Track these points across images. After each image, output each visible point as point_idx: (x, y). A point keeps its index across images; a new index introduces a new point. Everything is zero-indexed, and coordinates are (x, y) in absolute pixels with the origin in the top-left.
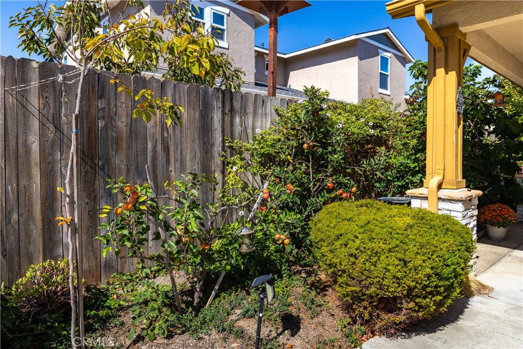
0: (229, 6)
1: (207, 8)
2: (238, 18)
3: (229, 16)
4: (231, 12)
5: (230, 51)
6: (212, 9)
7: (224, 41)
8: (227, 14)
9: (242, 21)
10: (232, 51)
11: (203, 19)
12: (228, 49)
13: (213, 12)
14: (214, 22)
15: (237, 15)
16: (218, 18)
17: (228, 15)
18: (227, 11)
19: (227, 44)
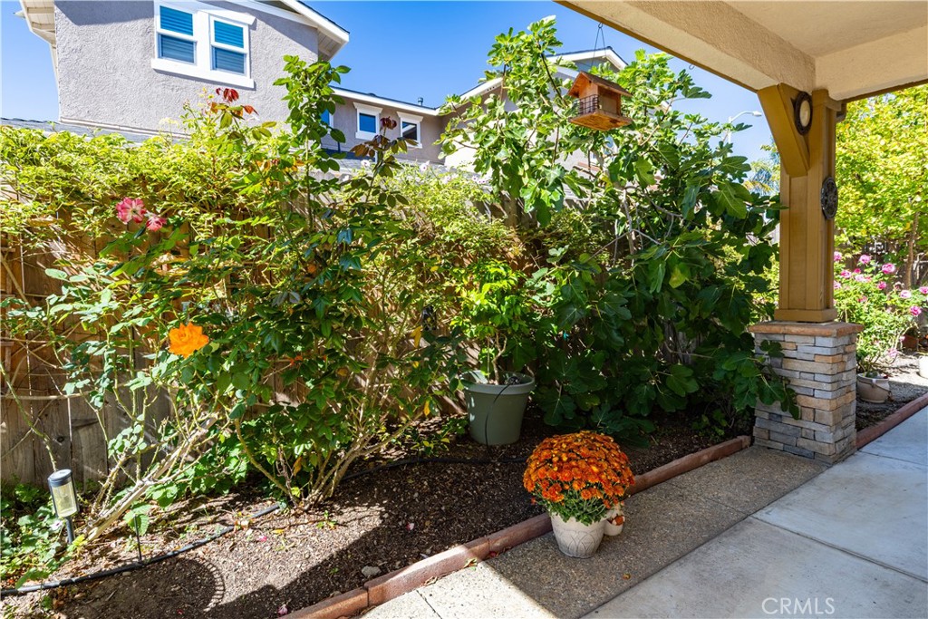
0: (253, 10)
1: (199, 13)
2: (277, 33)
3: (255, 29)
4: (259, 22)
5: (259, 93)
6: (210, 14)
7: (246, 75)
8: (249, 26)
9: (286, 38)
10: (263, 93)
11: (192, 34)
12: (254, 89)
13: (215, 22)
14: (216, 40)
15: (275, 28)
16: (226, 32)
17: (253, 27)
18: (250, 19)
19: (252, 81)
